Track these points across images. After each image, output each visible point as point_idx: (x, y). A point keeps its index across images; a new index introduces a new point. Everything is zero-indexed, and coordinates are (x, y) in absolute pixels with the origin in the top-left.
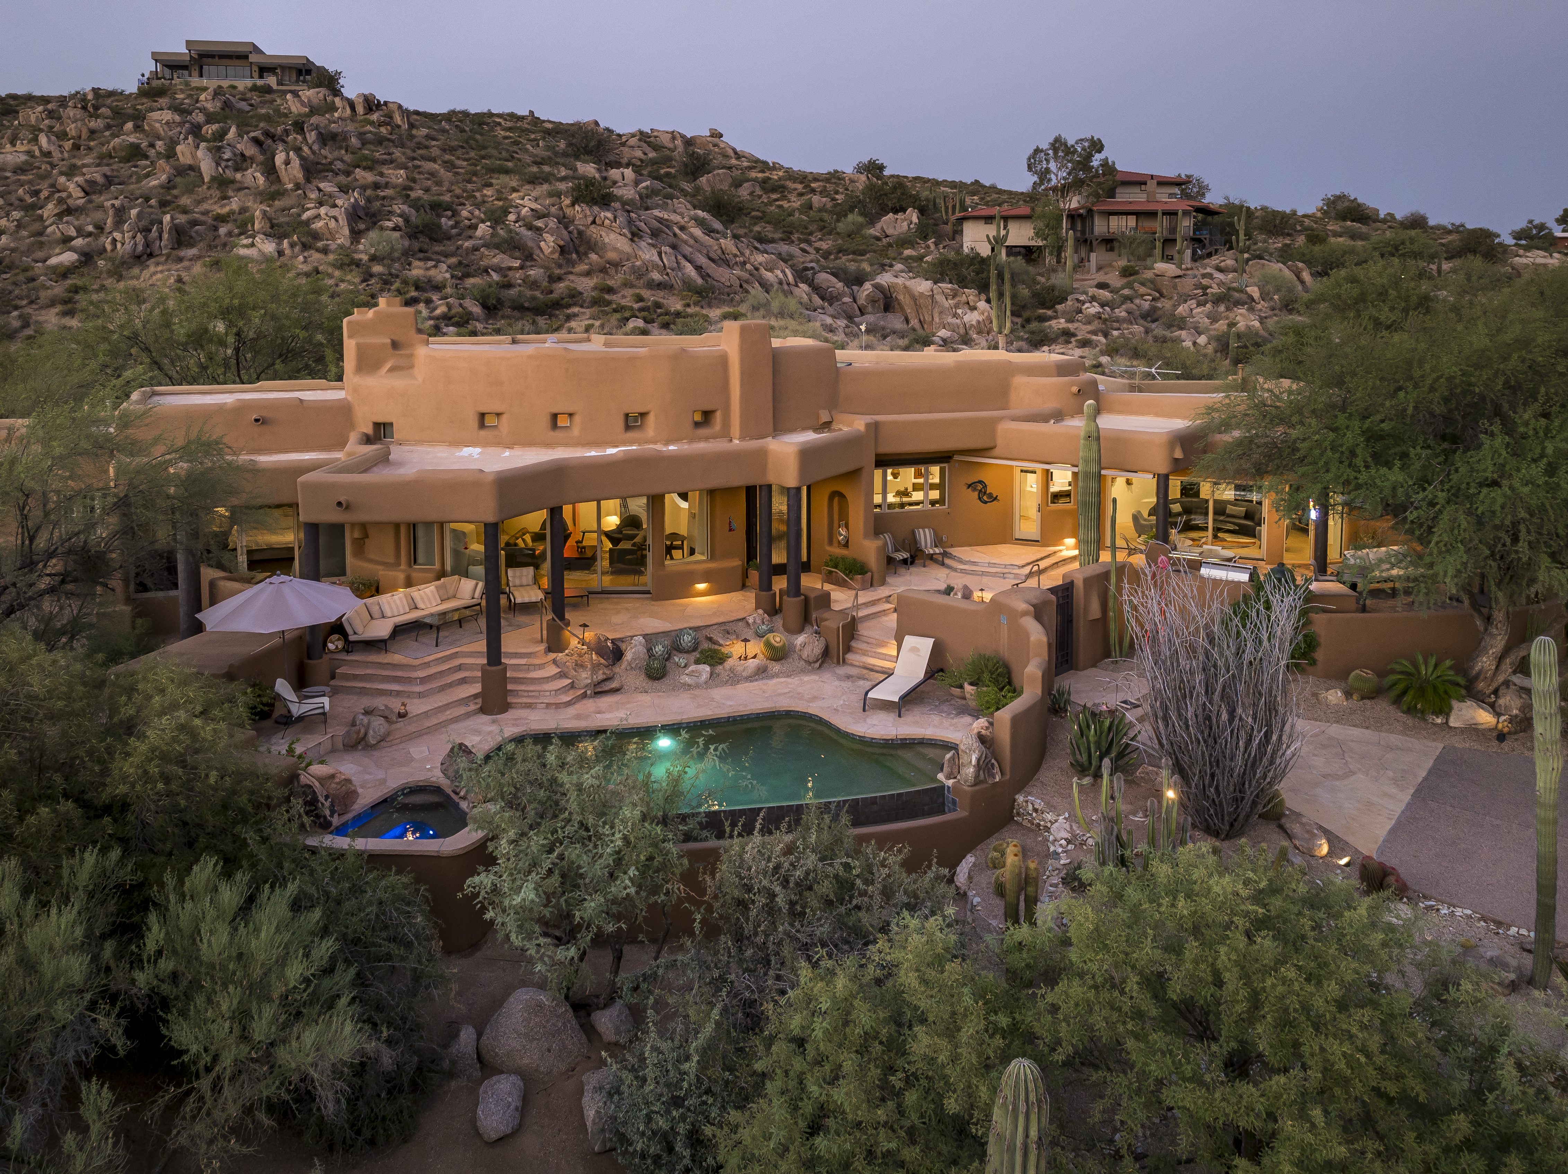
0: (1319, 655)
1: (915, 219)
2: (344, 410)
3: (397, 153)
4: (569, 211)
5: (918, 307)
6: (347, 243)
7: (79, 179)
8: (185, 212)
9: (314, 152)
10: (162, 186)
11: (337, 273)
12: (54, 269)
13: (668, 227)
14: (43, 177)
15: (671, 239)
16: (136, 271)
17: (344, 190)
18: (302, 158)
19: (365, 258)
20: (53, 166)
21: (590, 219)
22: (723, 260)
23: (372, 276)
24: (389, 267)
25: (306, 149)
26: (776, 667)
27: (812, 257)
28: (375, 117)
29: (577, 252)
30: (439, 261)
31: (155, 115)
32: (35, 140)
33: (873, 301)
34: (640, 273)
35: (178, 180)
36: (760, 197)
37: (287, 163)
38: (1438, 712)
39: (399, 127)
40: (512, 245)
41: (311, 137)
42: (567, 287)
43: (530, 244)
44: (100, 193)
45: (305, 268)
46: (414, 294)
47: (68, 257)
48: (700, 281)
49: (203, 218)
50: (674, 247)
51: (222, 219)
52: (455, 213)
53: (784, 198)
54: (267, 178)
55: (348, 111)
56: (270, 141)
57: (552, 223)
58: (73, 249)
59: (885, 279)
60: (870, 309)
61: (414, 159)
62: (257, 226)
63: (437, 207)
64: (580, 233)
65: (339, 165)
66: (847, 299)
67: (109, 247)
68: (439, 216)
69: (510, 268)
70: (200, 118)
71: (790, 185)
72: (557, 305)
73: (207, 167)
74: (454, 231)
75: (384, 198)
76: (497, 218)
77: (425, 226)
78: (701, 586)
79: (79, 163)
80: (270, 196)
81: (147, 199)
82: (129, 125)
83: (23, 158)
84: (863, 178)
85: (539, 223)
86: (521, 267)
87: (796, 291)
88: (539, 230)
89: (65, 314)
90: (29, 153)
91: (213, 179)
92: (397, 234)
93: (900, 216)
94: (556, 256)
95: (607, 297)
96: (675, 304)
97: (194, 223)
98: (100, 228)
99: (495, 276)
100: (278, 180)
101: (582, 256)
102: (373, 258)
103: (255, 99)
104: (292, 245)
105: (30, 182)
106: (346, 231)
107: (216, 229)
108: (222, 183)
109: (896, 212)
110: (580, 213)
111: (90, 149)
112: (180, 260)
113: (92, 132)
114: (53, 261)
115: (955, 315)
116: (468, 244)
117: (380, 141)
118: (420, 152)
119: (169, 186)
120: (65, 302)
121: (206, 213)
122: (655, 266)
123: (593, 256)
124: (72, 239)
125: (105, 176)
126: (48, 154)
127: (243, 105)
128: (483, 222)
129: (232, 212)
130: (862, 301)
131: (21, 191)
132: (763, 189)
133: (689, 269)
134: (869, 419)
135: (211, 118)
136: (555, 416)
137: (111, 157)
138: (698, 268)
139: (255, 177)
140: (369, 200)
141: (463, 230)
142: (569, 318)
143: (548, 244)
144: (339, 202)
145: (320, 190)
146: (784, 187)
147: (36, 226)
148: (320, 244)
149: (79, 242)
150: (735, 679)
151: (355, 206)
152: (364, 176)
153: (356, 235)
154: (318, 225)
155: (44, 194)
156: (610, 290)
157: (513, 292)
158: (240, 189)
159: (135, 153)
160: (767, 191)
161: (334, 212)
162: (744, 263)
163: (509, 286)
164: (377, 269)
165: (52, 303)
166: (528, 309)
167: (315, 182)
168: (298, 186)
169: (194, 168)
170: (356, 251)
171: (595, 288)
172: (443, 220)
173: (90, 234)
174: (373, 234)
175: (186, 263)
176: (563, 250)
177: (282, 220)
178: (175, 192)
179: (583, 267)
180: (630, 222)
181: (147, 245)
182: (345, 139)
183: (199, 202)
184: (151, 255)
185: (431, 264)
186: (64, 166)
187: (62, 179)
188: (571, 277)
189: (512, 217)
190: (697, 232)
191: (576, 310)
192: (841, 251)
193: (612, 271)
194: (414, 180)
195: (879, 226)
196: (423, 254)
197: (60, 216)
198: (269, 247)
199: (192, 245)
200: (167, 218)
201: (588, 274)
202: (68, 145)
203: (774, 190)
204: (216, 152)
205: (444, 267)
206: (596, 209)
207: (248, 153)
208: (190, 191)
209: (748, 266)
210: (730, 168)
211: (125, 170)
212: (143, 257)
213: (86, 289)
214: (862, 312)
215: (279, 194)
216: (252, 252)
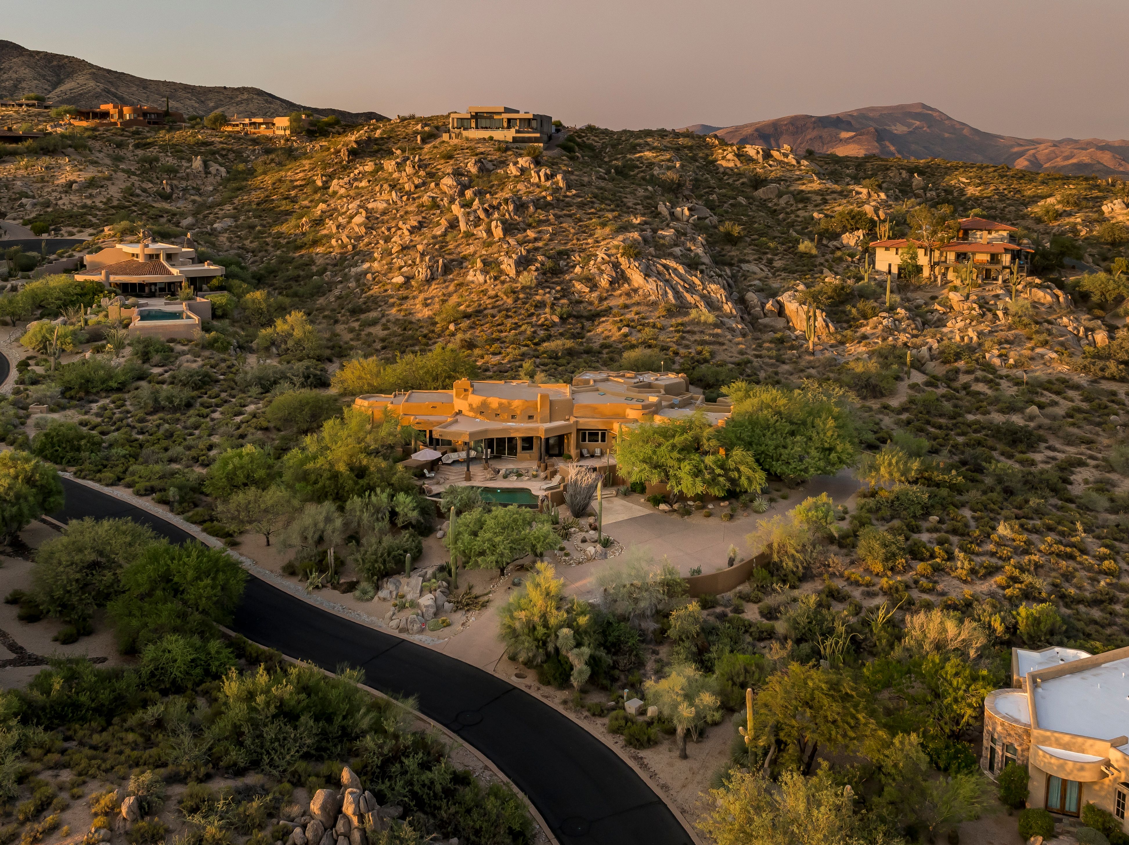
1: (862, 237)
3: (552, 214)
4: (620, 260)
6: (513, 278)
8: (449, 254)
9: (510, 218)
10: (442, 234)
12: (395, 285)
13: (667, 269)
14: (393, 219)
15: (666, 276)
16: (426, 289)
17: (519, 244)
18: (504, 223)
19: (519, 287)
20: (397, 211)
21: (628, 266)
22: (691, 289)
23: (519, 299)
24: (528, 294)
25: (507, 216)
27: (764, 274)
28: (549, 183)
29: (618, 284)
30: (552, 288)
31: (445, 180)
32: (391, 192)
33: (771, 310)
34: (646, 296)
35: (450, 231)
36: (792, 205)
37: (496, 227)
39: (561, 189)
40: (588, 279)
41: (511, 208)
42: (608, 305)
43: (596, 279)
44: (417, 233)
45: (493, 293)
47: (401, 279)
48: (673, 301)
49: (457, 257)
50: (667, 281)
51: (465, 258)
52: (569, 258)
54: (487, 234)
55: (537, 180)
56: (492, 210)
57: (610, 267)
58: (402, 274)
59: (783, 297)
60: (769, 315)
62: (478, 266)
63: (561, 254)
64: (623, 272)
65: (522, 225)
66: (758, 309)
67: (417, 274)
68: (560, 260)
69: (584, 293)
70: (466, 180)
72: (598, 315)
73: (463, 224)
74: (565, 269)
75: (536, 249)
76: (586, 262)
77: (551, 267)
79: (409, 211)
80: (487, 245)
81: (434, 245)
82: (433, 185)
83: (385, 205)
85: (603, 267)
86: (589, 292)
87: (726, 307)
88: (602, 271)
90: (387, 201)
91: (464, 232)
92: (536, 273)
93: (853, 234)
94: (607, 286)
97: (453, 260)
98: (414, 262)
99: (577, 296)
100: (491, 236)
101: (620, 286)
102: (522, 288)
104: (491, 278)
105: (387, 221)
106: (514, 271)
107: (462, 263)
108: (468, 236)
110: (624, 262)
111: (414, 200)
112: (445, 282)
114: (394, 280)
116: (569, 277)
117: (546, 206)
119: (445, 234)
121: (459, 254)
123: (625, 286)
124: (402, 267)
125: (419, 222)
126: (396, 203)
127: (490, 166)
128: (579, 264)
129: (470, 254)
130: (766, 310)
131: (384, 227)
137: (423, 207)
138: (676, 292)
139: (482, 232)
141: (569, 268)
143: (605, 279)
144: (513, 255)
145: (508, 243)
147: (389, 259)
148: (502, 278)
149: (405, 270)
151: (520, 257)
152: (531, 233)
154: (503, 267)
155: (393, 230)
156: (626, 307)
157: (581, 306)
158: (475, 239)
159: (434, 205)
160: (797, 201)
161: (510, 261)
162: (703, 290)
163: (580, 303)
164: (522, 295)
167: (507, 238)
168: (499, 240)
170: (515, 283)
171: (619, 305)
172: (562, 262)
173: (410, 265)
175: (447, 284)
176: (611, 283)
177: (490, 261)
178: (447, 239)
180: (647, 267)
181: (432, 274)
182: (528, 207)
183: (457, 247)
184: (433, 279)
185: (547, 290)
186: (402, 212)
187: (401, 222)
188: (611, 298)
189: (592, 262)
190: (682, 271)
194: (556, 234)
196: (545, 284)
197: (398, 252)
198: (481, 278)
199: (451, 274)
200: (441, 261)
201: (620, 296)
202: (405, 198)
203: (802, 201)
204: (468, 214)
205: (553, 292)
206: (632, 260)
207: (481, 217)
208: (453, 239)
209: (705, 291)
211: (429, 217)
212: (429, 281)
213: (406, 298)
214: (765, 315)
215: (490, 244)
216: (475, 279)
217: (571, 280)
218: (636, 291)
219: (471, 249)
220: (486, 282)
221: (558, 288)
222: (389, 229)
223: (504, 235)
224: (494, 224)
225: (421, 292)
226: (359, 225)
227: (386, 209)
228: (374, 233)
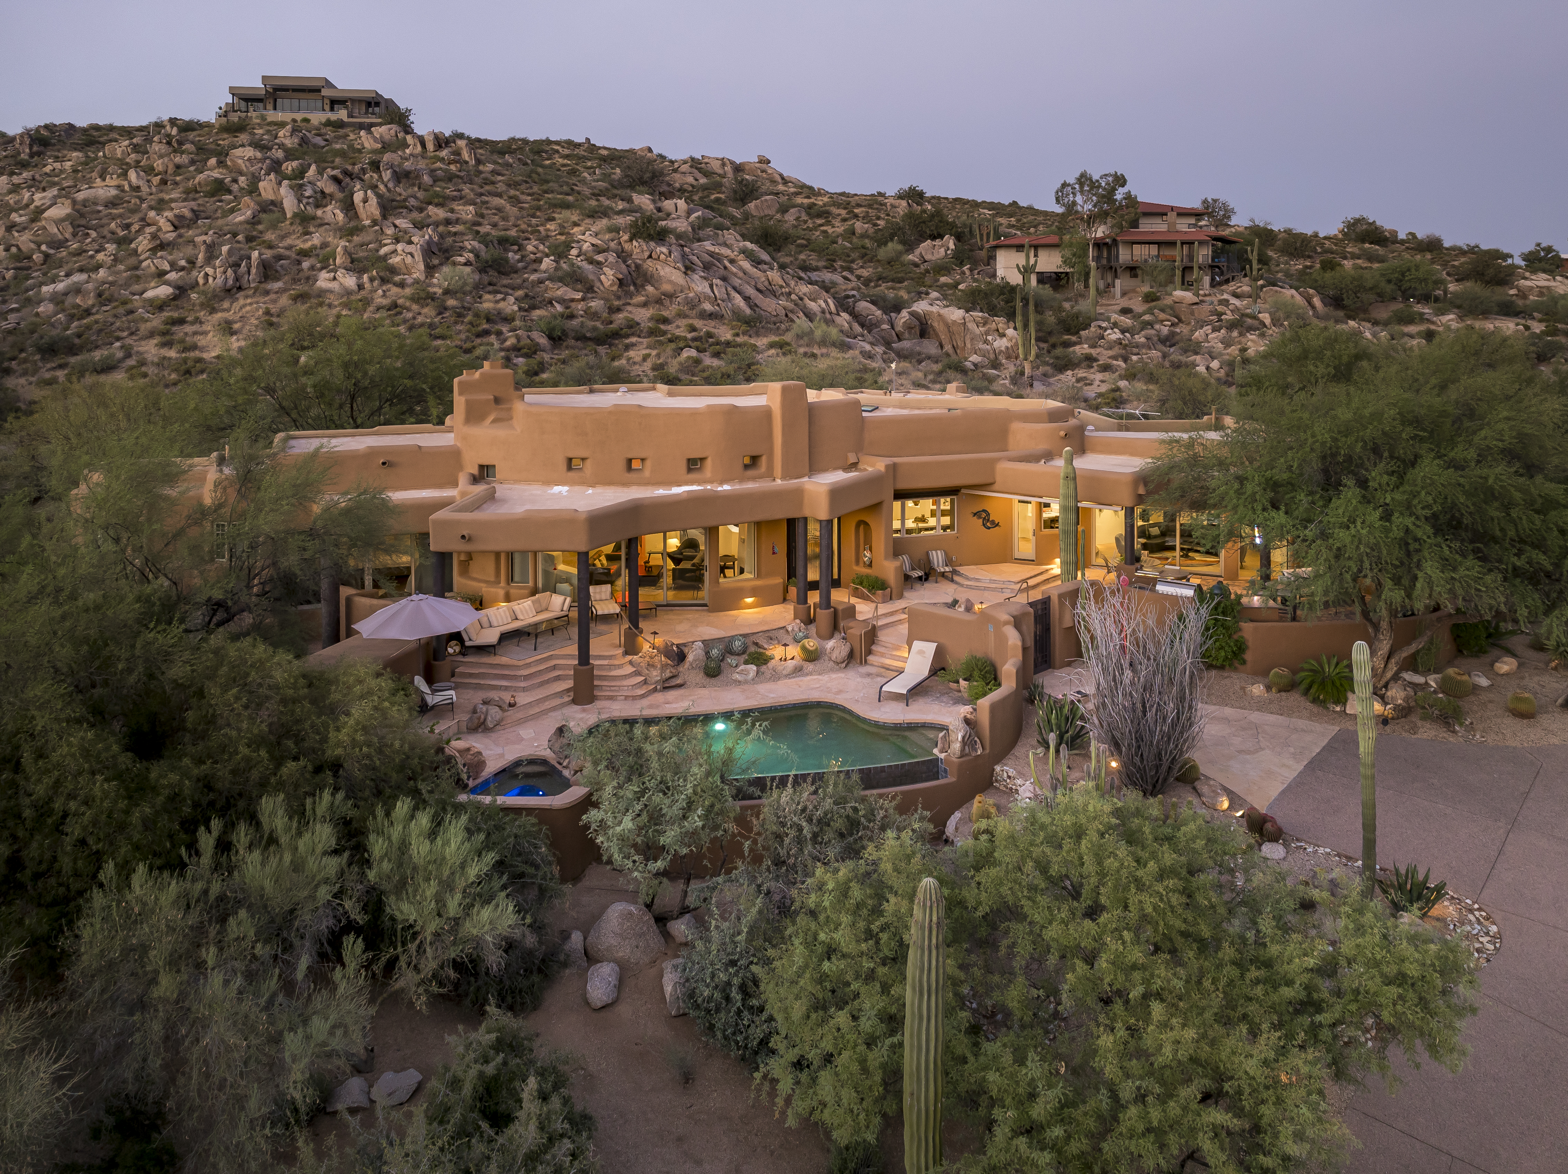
0: (1248, 656)
1: (952, 246)
2: (454, 456)
3: (466, 189)
4: (627, 246)
5: (951, 334)
6: (422, 278)
7: (168, 214)
8: (270, 247)
9: (389, 190)
10: (247, 222)
11: (415, 307)
12: (151, 301)
13: (719, 260)
14: (134, 211)
15: (722, 272)
16: (226, 304)
17: (420, 226)
18: (379, 196)
19: (439, 291)
20: (142, 200)
21: (647, 254)
22: (769, 291)
23: (446, 309)
24: (462, 300)
25: (381, 187)
26: (810, 667)
27: (853, 284)
28: (444, 153)
29: (635, 284)
30: (507, 294)
31: (238, 152)
32: (125, 175)
33: (909, 327)
34: (692, 304)
35: (263, 216)
36: (805, 222)
37: (365, 201)
38: (1337, 702)
39: (466, 162)
40: (575, 278)
41: (387, 175)
42: (626, 319)
43: (591, 277)
44: (189, 227)
45: (385, 302)
46: (486, 326)
47: (164, 291)
48: (748, 311)
49: (287, 253)
50: (724, 279)
51: (305, 254)
52: (521, 248)
53: (828, 223)
54: (346, 215)
55: (419, 148)
56: (348, 180)
57: (612, 257)
58: (167, 283)
59: (921, 307)
60: (907, 335)
61: (481, 194)
62: (338, 261)
63: (504, 242)
64: (638, 267)
65: (412, 202)
66: (885, 326)
67: (201, 281)
68: (506, 250)
69: (573, 300)
70: (280, 154)
71: (835, 211)
72: (616, 335)
73: (290, 204)
74: (520, 265)
75: (455, 234)
76: (560, 252)
77: (494, 261)
78: (749, 600)
79: (167, 197)
80: (349, 232)
81: (235, 235)
82: (213, 161)
83: (114, 192)
84: (904, 203)
85: (600, 258)
86: (583, 299)
87: (838, 320)
88: (599, 264)
89: (163, 345)
90: (119, 187)
91: (295, 215)
92: (468, 269)
93: (938, 242)
94: (615, 288)
95: (662, 327)
96: (725, 334)
97: (279, 258)
98: (192, 262)
99: (559, 308)
100: (356, 216)
101: (639, 288)
102: (447, 292)
103: (330, 133)
104: (372, 280)
105: (120, 216)
106: (422, 266)
107: (299, 263)
108: (304, 220)
109: (933, 238)
110: (638, 248)
111: (176, 183)
112: (267, 293)
113: (178, 167)
114: (149, 294)
115: (986, 342)
116: (534, 277)
117: (450, 178)
118: (487, 188)
119: (254, 221)
120: (164, 334)
121: (289, 248)
122: (707, 298)
123: (650, 288)
124: (166, 273)
125: (193, 211)
126: (137, 189)
127: (319, 141)
128: (547, 256)
129: (314, 247)
130: (899, 327)
131: (113, 225)
132: (809, 214)
133: (739, 300)
134: (889, 461)
135: (290, 155)
136: (630, 461)
137: (197, 192)
138: (747, 299)
139: (334, 213)
140: (442, 236)
141: (528, 264)
142: (628, 347)
143: (608, 277)
144: (415, 239)
145: (395, 226)
146: (828, 213)
147: (132, 261)
148: (397, 278)
149: (172, 276)
150: (776, 676)
151: (429, 243)
152: (436, 213)
153: (430, 270)
154: (395, 260)
155: (135, 227)
156: (665, 321)
157: (575, 322)
158: (321, 225)
159: (219, 188)
160: (812, 216)
161: (410, 248)
162: (790, 294)
163: (572, 317)
164: (451, 302)
165: (151, 335)
166: (590, 339)
167: (391, 219)
168: (375, 223)
169: (276, 204)
170: (430, 285)
171: (651, 319)
172: (510, 255)
173: (183, 269)
174: (446, 269)
175: (273, 296)
176: (621, 283)
177: (361, 254)
178: (260, 227)
179: (641, 299)
180: (684, 256)
181: (237, 279)
182: (418, 177)
183: (283, 238)
184: (240, 288)
185: (499, 296)
186: (152, 200)
187: (152, 214)
188: (629, 308)
189: (574, 252)
190: (746, 265)
191: (634, 339)
192: (881, 278)
193: (667, 302)
194: (482, 216)
195: (917, 252)
196: (492, 287)
197: (154, 250)
198: (350, 281)
199: (278, 279)
200: (255, 254)
201: (645, 305)
202: (156, 180)
203: (819, 215)
204: (298, 189)
205: (511, 299)
206: (652, 244)
207: (327, 190)
208: (274, 226)
209: (793, 297)
210: (777, 194)
211: (211, 204)
212: (233, 290)
213: (181, 321)
214: (899, 338)
215: (358, 230)
216: (334, 285)
217: (541, 282)
218: (671, 296)
219: (316, 239)
220: (360, 287)
221: (520, 293)
222: (127, 226)
223: (384, 217)
224: (358, 197)
225: (213, 310)
226: (58, 222)
227: (116, 197)
228: (93, 234)
